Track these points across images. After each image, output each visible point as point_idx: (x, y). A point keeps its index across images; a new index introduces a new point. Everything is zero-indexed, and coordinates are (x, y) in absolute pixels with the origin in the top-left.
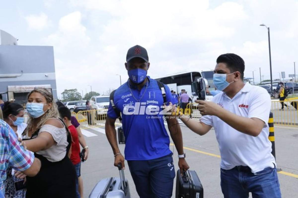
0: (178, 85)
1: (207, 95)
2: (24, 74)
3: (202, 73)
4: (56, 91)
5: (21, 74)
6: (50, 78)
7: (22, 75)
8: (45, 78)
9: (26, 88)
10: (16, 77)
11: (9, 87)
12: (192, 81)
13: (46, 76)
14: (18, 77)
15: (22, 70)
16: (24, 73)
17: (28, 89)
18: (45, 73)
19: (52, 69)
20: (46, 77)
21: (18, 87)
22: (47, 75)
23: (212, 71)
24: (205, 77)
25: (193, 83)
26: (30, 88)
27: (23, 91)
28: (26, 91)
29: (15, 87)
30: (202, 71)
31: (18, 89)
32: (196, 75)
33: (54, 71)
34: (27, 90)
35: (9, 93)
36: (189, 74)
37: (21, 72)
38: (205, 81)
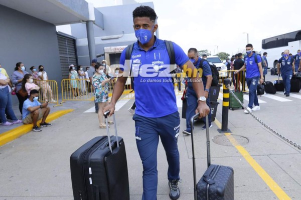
7: (123, 36)
9: (121, 49)
11: (105, 48)
16: (125, 34)
21: (113, 48)
29: (110, 48)
31: (113, 50)
35: (105, 54)
37: (122, 33)
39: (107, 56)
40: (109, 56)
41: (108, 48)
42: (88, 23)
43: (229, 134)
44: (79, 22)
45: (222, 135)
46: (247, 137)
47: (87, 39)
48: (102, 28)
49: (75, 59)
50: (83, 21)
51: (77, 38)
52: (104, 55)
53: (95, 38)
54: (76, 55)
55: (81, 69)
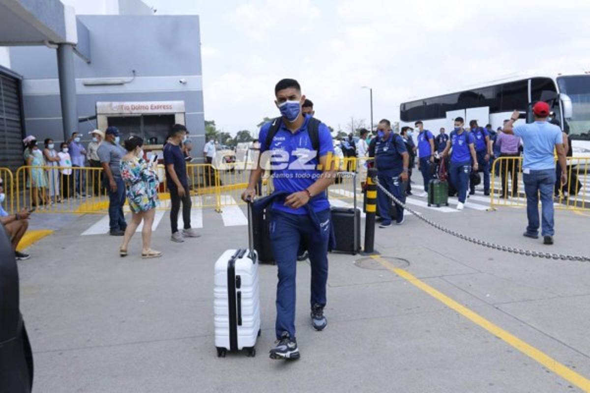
0: (492, 111)
2: (137, 78)
3: (558, 79)
4: (202, 116)
5: (130, 78)
6: (192, 87)
7: (133, 80)
8: (179, 88)
9: (133, 107)
10: (121, 84)
11: (99, 104)
12: (530, 101)
13: (181, 82)
14: (125, 85)
15: (134, 69)
16: (138, 76)
17: (137, 109)
18: (181, 77)
20: (181, 84)
21: (115, 104)
22: (182, 80)
23: (588, 74)
24: (565, 91)
26: (139, 108)
27: (126, 113)
28: (131, 113)
29: (111, 105)
30: (559, 74)
31: (116, 108)
32: (543, 85)
33: (199, 71)
34: (135, 111)
35: (99, 117)
36: (525, 82)
37: (132, 73)
38: (566, 101)
39: (102, 121)
40: (106, 122)
41: (106, 104)
42: (61, 47)
43: (377, 256)
44: (42, 43)
45: (366, 259)
46: (404, 258)
47: (57, 80)
48: (86, 59)
49: (18, 125)
50: (51, 43)
51: (25, 76)
52: (95, 117)
53: (77, 79)
54: (21, 115)
55: (51, 146)
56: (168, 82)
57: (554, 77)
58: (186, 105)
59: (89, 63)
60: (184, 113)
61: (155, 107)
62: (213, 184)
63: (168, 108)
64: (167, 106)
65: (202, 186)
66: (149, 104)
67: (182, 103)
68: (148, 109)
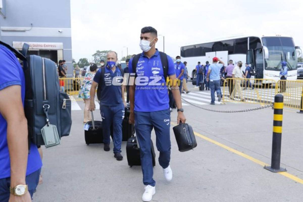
0: (230, 53)
1: (266, 69)
2: (33, 28)
3: (262, 38)
4: (71, 51)
5: (30, 28)
6: (65, 35)
8: (58, 35)
9: (34, 45)
10: (24, 31)
11: (14, 43)
12: (248, 49)
13: (59, 31)
14: (27, 31)
15: (31, 23)
17: (36, 46)
18: (59, 28)
19: (67, 24)
20: (59, 33)
22: (60, 31)
23: (278, 36)
24: (266, 45)
25: (249, 52)
26: (38, 46)
28: (33, 49)
30: (263, 36)
32: (255, 41)
33: (69, 26)
34: (35, 48)
36: (246, 39)
37: (31, 25)
38: (266, 50)
41: (18, 43)
48: (3, 16)
56: (52, 32)
57: (260, 37)
58: (64, 45)
59: (5, 18)
60: (63, 50)
61: (47, 46)
62: (78, 90)
63: (54, 47)
64: (53, 45)
65: (72, 90)
66: (42, 44)
67: (61, 44)
68: (42, 46)
